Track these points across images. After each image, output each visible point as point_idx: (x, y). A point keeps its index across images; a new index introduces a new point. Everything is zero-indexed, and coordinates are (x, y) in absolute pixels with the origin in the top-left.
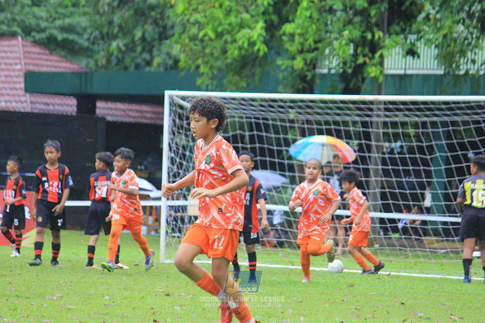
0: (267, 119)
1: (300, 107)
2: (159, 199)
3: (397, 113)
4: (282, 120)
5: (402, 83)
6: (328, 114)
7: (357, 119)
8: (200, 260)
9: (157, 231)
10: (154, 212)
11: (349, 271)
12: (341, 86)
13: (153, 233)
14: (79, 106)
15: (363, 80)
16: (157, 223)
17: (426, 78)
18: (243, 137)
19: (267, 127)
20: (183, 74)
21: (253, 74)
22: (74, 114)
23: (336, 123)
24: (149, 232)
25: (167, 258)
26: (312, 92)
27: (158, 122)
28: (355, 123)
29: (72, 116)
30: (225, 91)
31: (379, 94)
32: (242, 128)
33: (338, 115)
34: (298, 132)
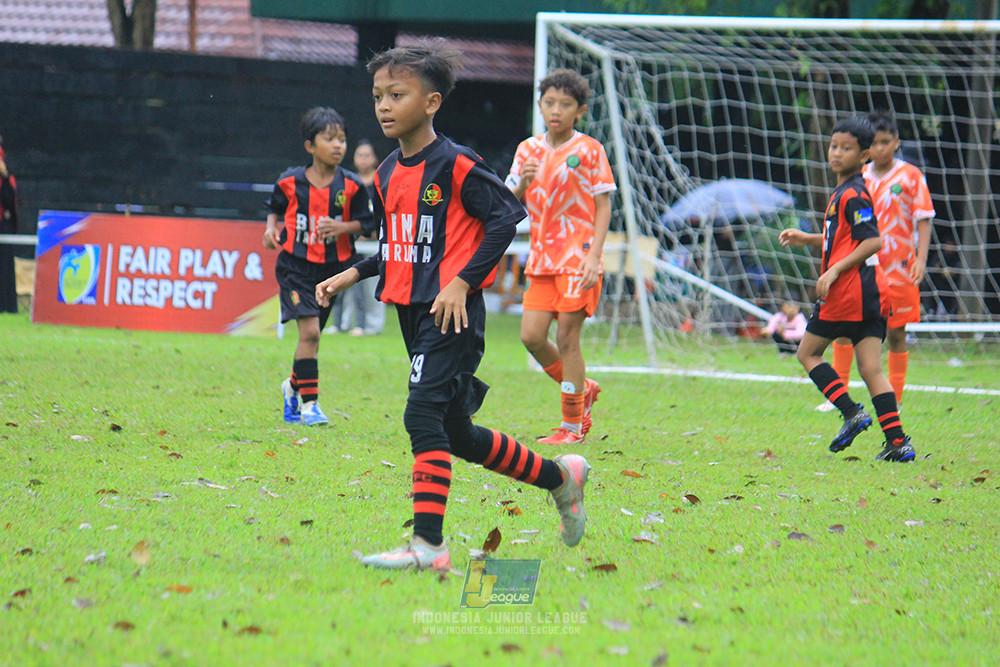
0: (748, 73)
1: (819, 47)
4: (780, 75)
6: (877, 61)
7: (939, 70)
8: (610, 365)
10: (515, 266)
11: (921, 388)
12: (906, 2)
14: (361, 45)
18: (699, 111)
19: (748, 89)
22: (352, 61)
23: (894, 80)
24: (503, 307)
26: (845, 15)
27: (525, 79)
28: (934, 80)
29: (347, 69)
30: (662, 12)
31: (986, 17)
32: (696, 90)
33: (899, 62)
34: (813, 100)
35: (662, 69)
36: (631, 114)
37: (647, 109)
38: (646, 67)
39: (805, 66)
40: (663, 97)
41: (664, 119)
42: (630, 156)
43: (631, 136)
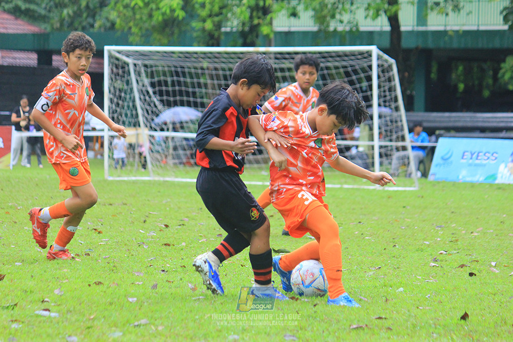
0: (184, 67)
1: (209, 58)
2: (103, 130)
3: (284, 61)
4: (195, 68)
5: (287, 38)
6: (230, 62)
8: (135, 176)
9: (102, 155)
10: (99, 140)
12: (240, 41)
13: (99, 157)
14: (39, 59)
15: (257, 36)
16: (101, 150)
17: (305, 33)
18: (166, 82)
19: (184, 74)
20: (119, 34)
21: (173, 34)
22: (35, 66)
24: (96, 156)
25: (110, 176)
26: (218, 45)
27: (100, 71)
29: (34, 68)
30: (151, 45)
31: (270, 46)
32: (164, 74)
34: (207, 77)
35: (151, 66)
36: (140, 84)
37: (147, 81)
38: (146, 66)
39: (205, 65)
40: (152, 77)
41: (153, 85)
42: (140, 99)
43: (141, 92)
